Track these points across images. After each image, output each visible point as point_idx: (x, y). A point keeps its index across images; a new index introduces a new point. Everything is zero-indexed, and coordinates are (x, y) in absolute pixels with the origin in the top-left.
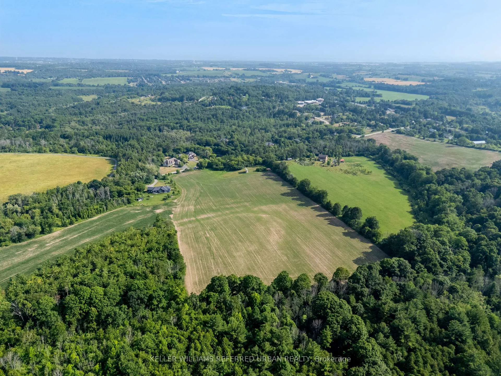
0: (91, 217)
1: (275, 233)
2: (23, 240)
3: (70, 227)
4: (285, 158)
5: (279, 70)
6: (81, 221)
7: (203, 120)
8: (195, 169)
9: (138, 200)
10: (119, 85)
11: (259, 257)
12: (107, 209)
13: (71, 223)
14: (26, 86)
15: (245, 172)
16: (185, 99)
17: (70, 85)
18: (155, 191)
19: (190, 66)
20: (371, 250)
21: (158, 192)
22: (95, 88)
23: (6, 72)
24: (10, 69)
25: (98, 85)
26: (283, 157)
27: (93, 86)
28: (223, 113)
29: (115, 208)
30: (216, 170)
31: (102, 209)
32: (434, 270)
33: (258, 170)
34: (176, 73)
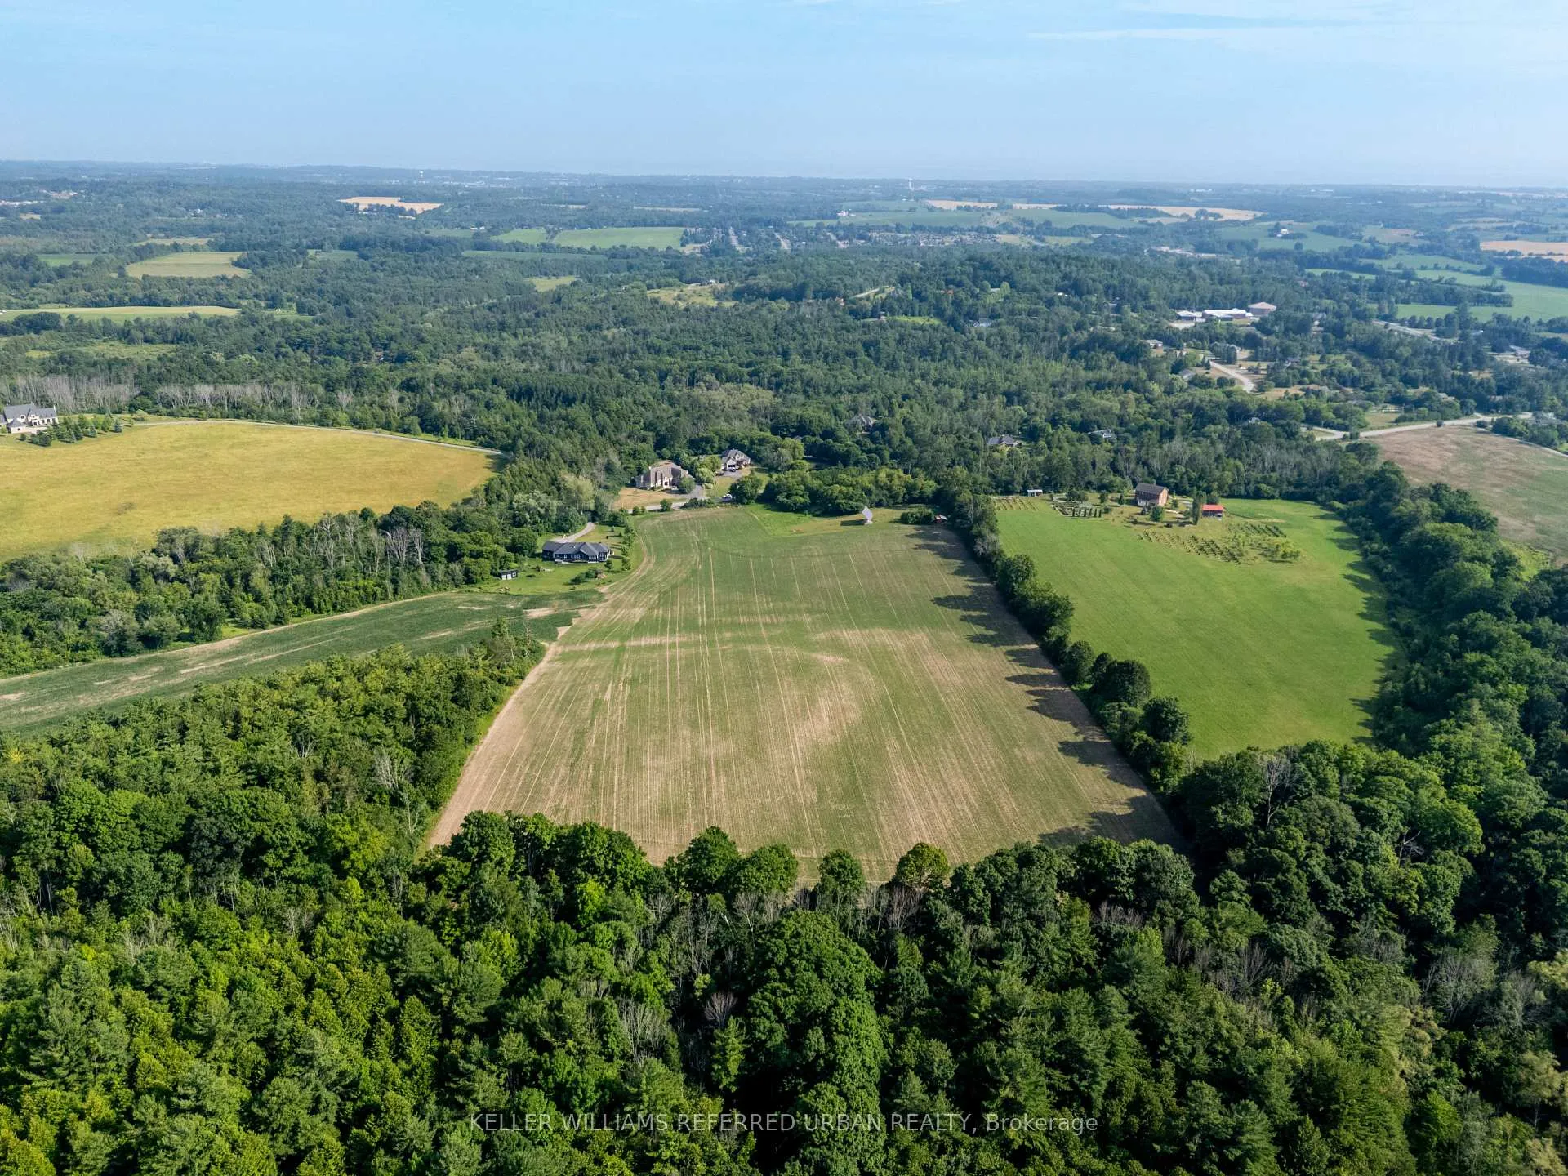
0: (341, 611)
1: (825, 715)
2: (132, 652)
3: (273, 630)
4: (1019, 488)
5: (1177, 211)
6: (311, 619)
7: (830, 359)
8: (725, 501)
9: (499, 576)
10: (652, 249)
11: (723, 779)
12: (395, 592)
13: (279, 620)
14: (401, 249)
15: (861, 523)
16: (809, 292)
17: (517, 247)
18: (561, 556)
19: (893, 198)
20: (1129, 811)
21: (570, 558)
22: (579, 257)
23: (371, 209)
24: (388, 202)
25: (593, 248)
26: (1011, 482)
27: (580, 251)
28: (901, 341)
29: (424, 591)
30: (784, 508)
31: (379, 590)
32: (1277, 902)
33: (904, 520)
34: (835, 217)
